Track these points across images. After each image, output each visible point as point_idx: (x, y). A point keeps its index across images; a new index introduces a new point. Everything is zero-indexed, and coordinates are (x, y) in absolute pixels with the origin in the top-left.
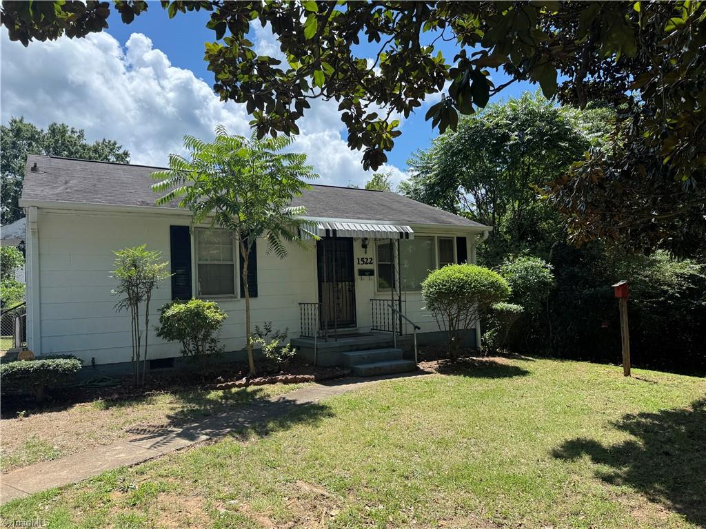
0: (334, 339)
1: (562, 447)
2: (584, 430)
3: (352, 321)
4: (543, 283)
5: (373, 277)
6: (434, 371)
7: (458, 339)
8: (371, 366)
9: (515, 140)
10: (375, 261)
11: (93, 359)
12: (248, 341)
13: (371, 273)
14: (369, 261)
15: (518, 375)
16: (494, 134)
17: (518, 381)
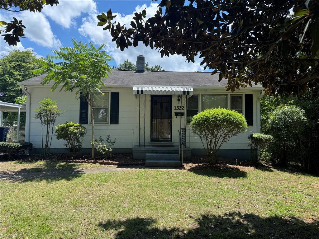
5: (183, 116)
10: (185, 108)
14: (182, 108)
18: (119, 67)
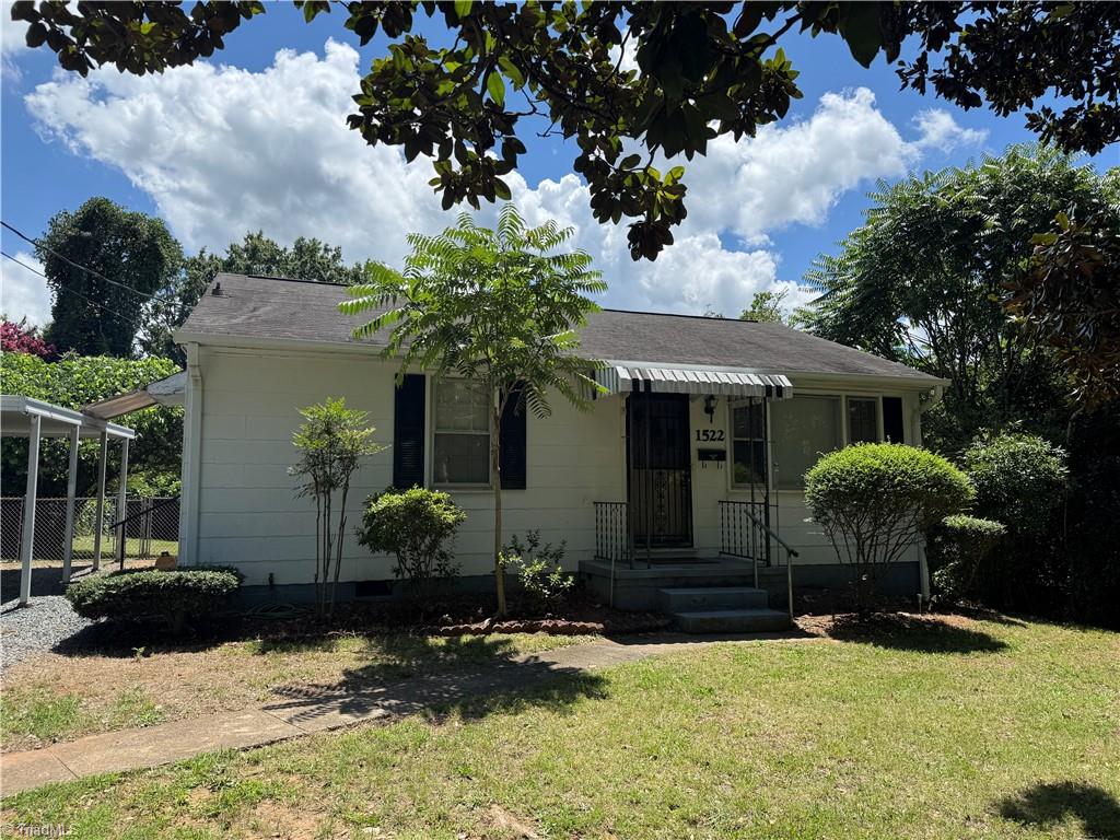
0: (645, 565)
1: (1028, 795)
2: (1086, 767)
3: (685, 537)
4: (1047, 483)
5: (723, 463)
6: (822, 632)
7: (872, 578)
8: (707, 615)
9: (995, 227)
10: (727, 435)
11: (271, 575)
12: (497, 559)
13: (721, 455)
14: (717, 435)
15: (982, 649)
16: (956, 219)
17: (978, 661)
18: (225, 257)
